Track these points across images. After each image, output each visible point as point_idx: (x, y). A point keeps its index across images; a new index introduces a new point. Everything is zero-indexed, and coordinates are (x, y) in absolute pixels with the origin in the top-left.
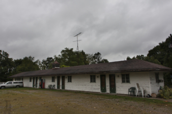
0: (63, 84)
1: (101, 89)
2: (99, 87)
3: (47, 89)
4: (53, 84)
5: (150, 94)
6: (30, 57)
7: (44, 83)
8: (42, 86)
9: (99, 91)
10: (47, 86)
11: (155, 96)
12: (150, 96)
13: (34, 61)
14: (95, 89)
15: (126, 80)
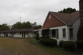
2: (22, 36)
3: (8, 37)
4: (10, 35)
6: (6, 24)
7: (8, 35)
8: (7, 36)
10: (8, 36)
11: (32, 38)
13: (7, 26)
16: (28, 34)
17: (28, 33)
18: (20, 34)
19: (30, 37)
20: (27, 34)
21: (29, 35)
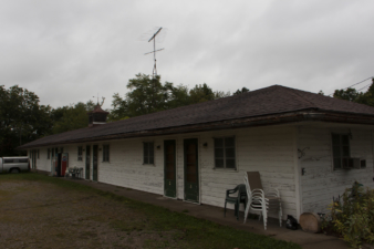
0: (96, 168)
1: (166, 187)
2: (161, 179)
4: (78, 165)
5: (297, 216)
7: (66, 164)
9: (160, 190)
11: (314, 225)
12: (295, 225)
14: (152, 184)
15: (225, 159)
16: (231, 165)
17: (231, 153)
18: (149, 160)
19: (275, 205)
20: (226, 160)
21: (255, 179)
